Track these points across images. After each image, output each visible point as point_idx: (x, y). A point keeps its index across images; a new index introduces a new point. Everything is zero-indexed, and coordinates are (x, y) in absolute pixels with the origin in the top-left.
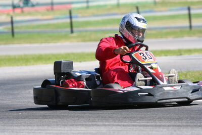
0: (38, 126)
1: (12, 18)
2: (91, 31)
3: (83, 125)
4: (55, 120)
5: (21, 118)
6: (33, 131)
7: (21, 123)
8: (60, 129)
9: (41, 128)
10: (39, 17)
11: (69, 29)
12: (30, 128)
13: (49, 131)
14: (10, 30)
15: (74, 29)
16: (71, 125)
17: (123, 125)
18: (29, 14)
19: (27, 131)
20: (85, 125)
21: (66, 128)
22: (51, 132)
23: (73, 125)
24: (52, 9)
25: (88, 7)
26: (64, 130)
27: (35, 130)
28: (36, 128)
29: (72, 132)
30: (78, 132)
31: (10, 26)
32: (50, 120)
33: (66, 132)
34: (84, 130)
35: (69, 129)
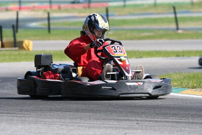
0: (70, 119)
1: (49, 14)
2: (127, 30)
3: (115, 120)
4: (88, 114)
5: (54, 111)
8: (93, 122)
9: (73, 121)
10: (76, 14)
12: (63, 120)
13: (81, 125)
14: (47, 26)
16: (103, 119)
18: (66, 11)
19: (60, 123)
21: (99, 122)
22: (83, 125)
23: (106, 119)
24: (89, 7)
25: (125, 6)
27: (68, 123)
28: (68, 120)
29: (105, 125)
30: (109, 126)
31: (46, 22)
32: (83, 113)
33: (98, 125)
35: (101, 123)
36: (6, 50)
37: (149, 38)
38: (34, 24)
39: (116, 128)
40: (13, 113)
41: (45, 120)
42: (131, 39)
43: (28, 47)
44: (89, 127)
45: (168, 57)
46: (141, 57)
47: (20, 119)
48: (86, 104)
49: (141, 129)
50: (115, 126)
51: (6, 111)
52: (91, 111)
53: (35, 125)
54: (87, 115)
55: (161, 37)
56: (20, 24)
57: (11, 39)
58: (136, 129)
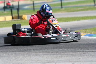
0: (51, 53)
1: (33, 2)
2: (71, 7)
3: (73, 52)
5: (43, 49)
6: (49, 55)
7: (43, 52)
8: (62, 54)
10: (46, 1)
11: (60, 6)
13: (57, 55)
14: (33, 8)
15: (63, 6)
17: (93, 51)
20: (74, 52)
21: (65, 54)
23: (68, 52)
26: (64, 54)
27: (51, 55)
28: (50, 54)
29: (68, 55)
30: (71, 55)
31: (32, 6)
32: (57, 50)
33: (65, 55)
34: (74, 54)
36: (15, 21)
37: (82, 10)
38: (26, 7)
39: (74, 56)
40: (24, 52)
41: (40, 54)
42: (73, 11)
43: (25, 18)
44: (61, 56)
45: (92, 19)
46: (80, 20)
47: (28, 54)
48: (58, 45)
49: (86, 56)
50: (73, 55)
51: (20, 50)
52: (61, 48)
53: (35, 57)
54: (59, 51)
55: (87, 9)
56: (20, 7)
57: (17, 15)
58: (84, 56)
